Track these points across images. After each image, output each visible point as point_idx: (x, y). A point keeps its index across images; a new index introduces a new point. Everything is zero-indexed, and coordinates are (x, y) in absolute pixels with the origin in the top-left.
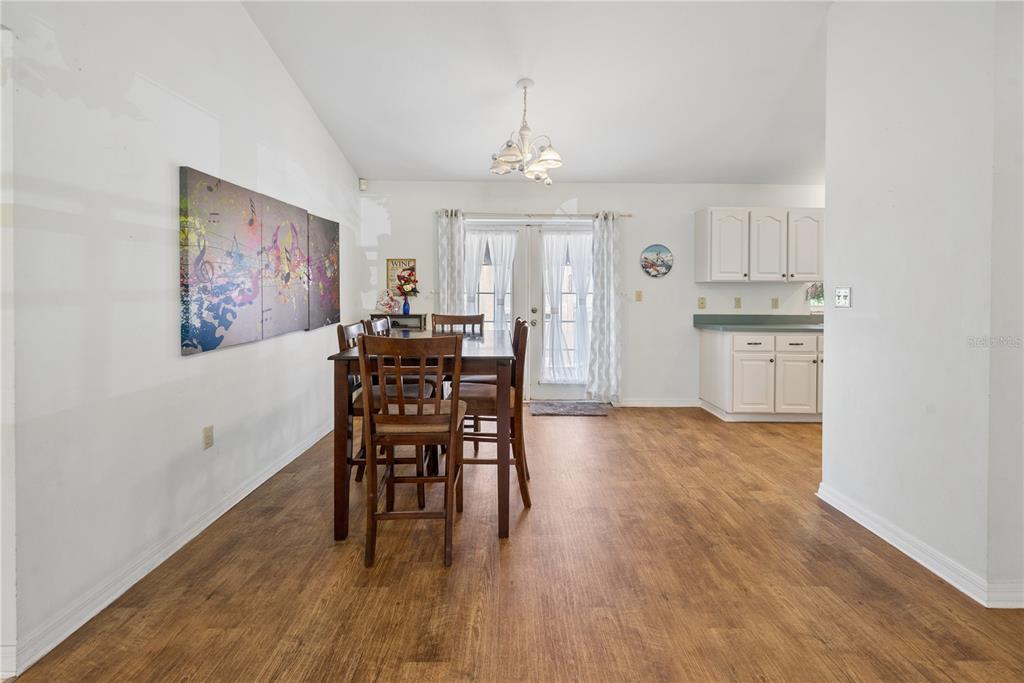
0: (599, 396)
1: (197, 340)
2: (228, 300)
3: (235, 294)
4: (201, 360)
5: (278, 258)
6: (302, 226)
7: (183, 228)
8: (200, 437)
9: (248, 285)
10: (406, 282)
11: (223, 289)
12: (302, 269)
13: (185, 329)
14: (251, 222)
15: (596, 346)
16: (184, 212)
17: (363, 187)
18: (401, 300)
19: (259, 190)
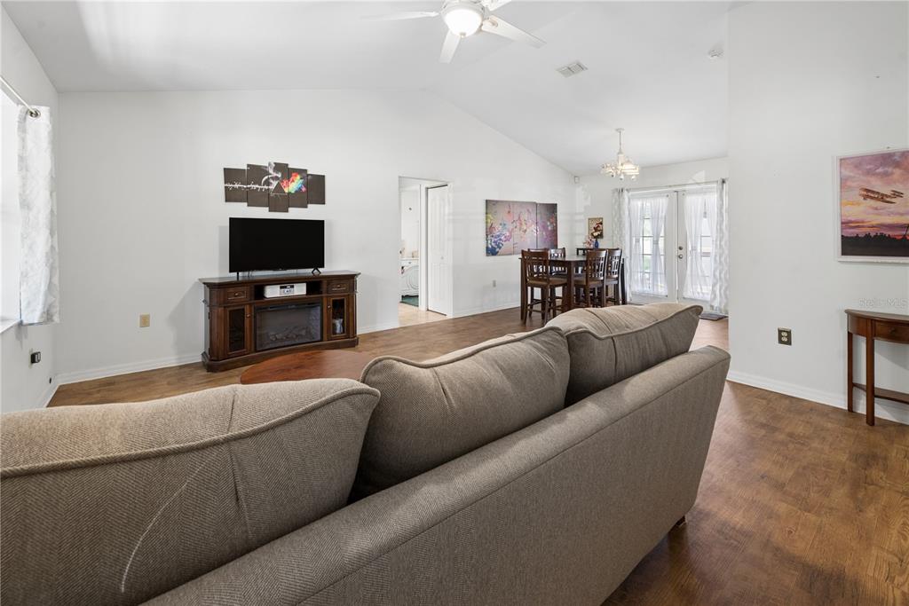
0: (720, 310)
1: (491, 252)
2: (500, 239)
3: (502, 238)
4: (492, 258)
5: (521, 224)
6: (532, 209)
7: (487, 218)
8: (492, 283)
9: (508, 234)
10: (597, 231)
11: (499, 236)
12: (534, 227)
13: (487, 248)
14: (509, 212)
15: (717, 274)
16: (487, 213)
17: (577, 181)
18: (594, 240)
19: (512, 200)
